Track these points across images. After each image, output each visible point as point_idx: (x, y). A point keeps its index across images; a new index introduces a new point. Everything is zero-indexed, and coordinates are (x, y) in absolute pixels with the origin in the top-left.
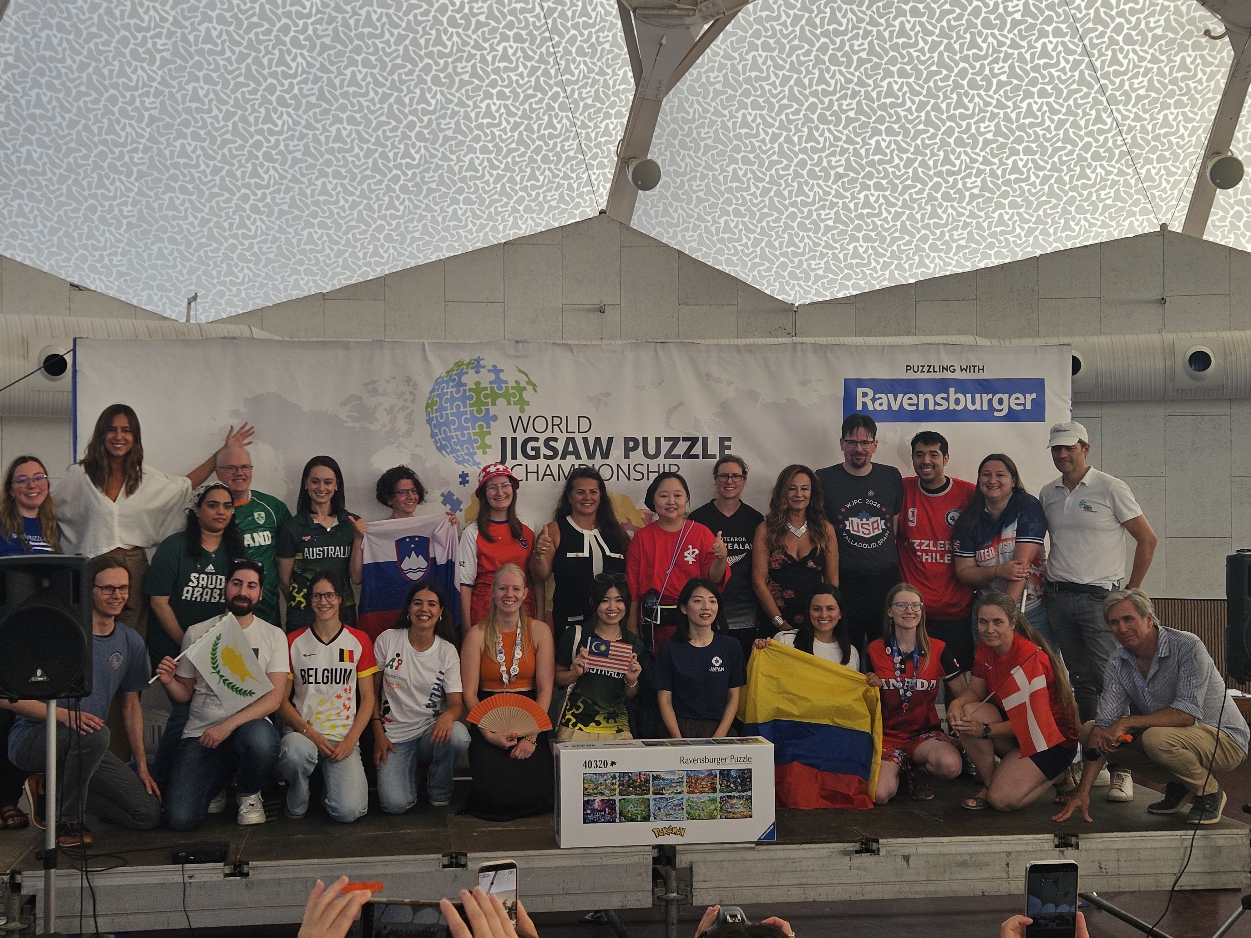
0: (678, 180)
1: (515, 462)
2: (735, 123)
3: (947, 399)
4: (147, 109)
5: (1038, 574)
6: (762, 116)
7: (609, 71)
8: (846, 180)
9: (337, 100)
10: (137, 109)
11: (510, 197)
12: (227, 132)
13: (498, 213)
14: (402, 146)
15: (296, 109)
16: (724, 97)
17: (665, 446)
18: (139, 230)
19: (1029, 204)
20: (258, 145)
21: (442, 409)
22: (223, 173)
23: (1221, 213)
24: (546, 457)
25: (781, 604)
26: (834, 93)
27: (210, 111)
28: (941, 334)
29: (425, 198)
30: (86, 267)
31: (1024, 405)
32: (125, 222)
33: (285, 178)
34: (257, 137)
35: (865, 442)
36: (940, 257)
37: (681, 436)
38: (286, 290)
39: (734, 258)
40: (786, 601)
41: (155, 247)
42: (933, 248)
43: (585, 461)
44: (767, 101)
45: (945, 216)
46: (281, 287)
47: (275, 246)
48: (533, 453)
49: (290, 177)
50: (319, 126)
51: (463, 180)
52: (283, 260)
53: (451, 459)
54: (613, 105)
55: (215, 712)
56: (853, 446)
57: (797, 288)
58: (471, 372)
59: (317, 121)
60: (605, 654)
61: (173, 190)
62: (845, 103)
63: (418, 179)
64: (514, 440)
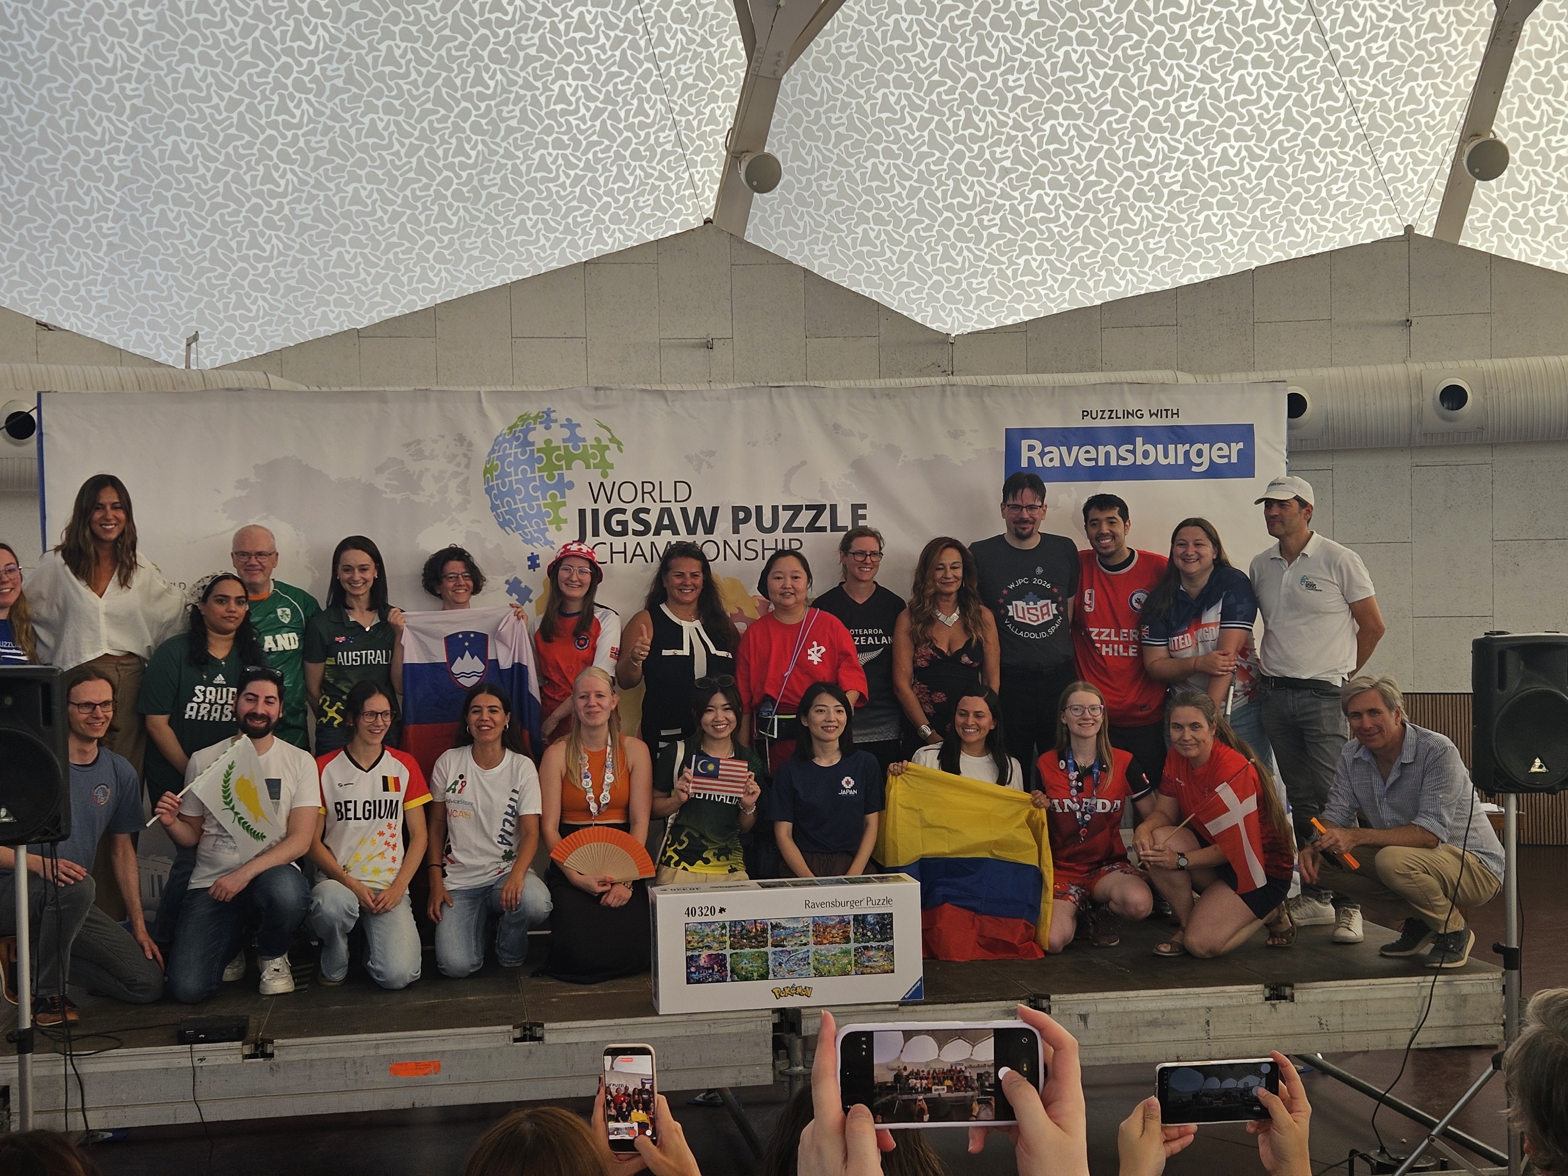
0: (804, 179)
1: (597, 540)
2: (873, 106)
3: (1133, 452)
4: (128, 98)
5: (1245, 666)
6: (907, 97)
7: (714, 41)
8: (1013, 176)
9: (370, 84)
10: (115, 98)
11: (592, 204)
12: (231, 125)
13: (577, 224)
14: (454, 141)
15: (319, 95)
16: (859, 72)
17: (784, 517)
18: (123, 252)
19: (1243, 203)
20: (271, 142)
21: (503, 475)
22: (228, 178)
23: (1481, 211)
24: (636, 533)
25: (929, 709)
26: (997, 65)
27: (208, 99)
28: (1134, 369)
29: (484, 206)
30: (57, 300)
31: (1229, 457)
32: (105, 242)
33: (307, 183)
34: (269, 132)
35: (1031, 507)
36: (1132, 272)
37: (804, 503)
38: (312, 326)
39: (876, 277)
40: (936, 706)
41: (145, 274)
42: (1124, 261)
43: (683, 536)
44: (913, 77)
45: (1138, 220)
46: (306, 322)
47: (296, 270)
48: (619, 528)
49: (312, 182)
50: (348, 116)
51: (532, 182)
52: (306, 288)
53: (517, 537)
54: (719, 85)
55: (229, 857)
56: (1017, 512)
57: (955, 314)
58: (540, 428)
59: (346, 110)
60: (714, 775)
61: (165, 201)
62: (1011, 78)
63: (475, 182)
64: (595, 512)
